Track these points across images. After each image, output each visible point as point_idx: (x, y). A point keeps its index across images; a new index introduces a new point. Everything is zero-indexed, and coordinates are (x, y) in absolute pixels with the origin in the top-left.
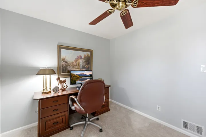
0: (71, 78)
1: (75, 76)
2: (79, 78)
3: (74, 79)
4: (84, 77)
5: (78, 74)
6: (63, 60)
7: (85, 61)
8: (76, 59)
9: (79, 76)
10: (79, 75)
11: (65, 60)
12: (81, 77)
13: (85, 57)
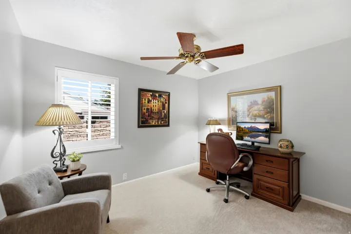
0: (237, 132)
1: (242, 130)
2: (247, 133)
3: (241, 134)
4: (256, 132)
5: (246, 127)
6: (233, 109)
7: (263, 108)
8: (249, 106)
9: (247, 131)
10: (248, 128)
11: (235, 110)
12: (251, 132)
13: (263, 102)
